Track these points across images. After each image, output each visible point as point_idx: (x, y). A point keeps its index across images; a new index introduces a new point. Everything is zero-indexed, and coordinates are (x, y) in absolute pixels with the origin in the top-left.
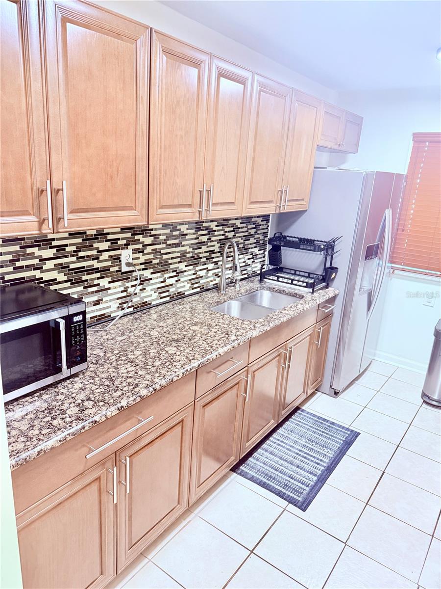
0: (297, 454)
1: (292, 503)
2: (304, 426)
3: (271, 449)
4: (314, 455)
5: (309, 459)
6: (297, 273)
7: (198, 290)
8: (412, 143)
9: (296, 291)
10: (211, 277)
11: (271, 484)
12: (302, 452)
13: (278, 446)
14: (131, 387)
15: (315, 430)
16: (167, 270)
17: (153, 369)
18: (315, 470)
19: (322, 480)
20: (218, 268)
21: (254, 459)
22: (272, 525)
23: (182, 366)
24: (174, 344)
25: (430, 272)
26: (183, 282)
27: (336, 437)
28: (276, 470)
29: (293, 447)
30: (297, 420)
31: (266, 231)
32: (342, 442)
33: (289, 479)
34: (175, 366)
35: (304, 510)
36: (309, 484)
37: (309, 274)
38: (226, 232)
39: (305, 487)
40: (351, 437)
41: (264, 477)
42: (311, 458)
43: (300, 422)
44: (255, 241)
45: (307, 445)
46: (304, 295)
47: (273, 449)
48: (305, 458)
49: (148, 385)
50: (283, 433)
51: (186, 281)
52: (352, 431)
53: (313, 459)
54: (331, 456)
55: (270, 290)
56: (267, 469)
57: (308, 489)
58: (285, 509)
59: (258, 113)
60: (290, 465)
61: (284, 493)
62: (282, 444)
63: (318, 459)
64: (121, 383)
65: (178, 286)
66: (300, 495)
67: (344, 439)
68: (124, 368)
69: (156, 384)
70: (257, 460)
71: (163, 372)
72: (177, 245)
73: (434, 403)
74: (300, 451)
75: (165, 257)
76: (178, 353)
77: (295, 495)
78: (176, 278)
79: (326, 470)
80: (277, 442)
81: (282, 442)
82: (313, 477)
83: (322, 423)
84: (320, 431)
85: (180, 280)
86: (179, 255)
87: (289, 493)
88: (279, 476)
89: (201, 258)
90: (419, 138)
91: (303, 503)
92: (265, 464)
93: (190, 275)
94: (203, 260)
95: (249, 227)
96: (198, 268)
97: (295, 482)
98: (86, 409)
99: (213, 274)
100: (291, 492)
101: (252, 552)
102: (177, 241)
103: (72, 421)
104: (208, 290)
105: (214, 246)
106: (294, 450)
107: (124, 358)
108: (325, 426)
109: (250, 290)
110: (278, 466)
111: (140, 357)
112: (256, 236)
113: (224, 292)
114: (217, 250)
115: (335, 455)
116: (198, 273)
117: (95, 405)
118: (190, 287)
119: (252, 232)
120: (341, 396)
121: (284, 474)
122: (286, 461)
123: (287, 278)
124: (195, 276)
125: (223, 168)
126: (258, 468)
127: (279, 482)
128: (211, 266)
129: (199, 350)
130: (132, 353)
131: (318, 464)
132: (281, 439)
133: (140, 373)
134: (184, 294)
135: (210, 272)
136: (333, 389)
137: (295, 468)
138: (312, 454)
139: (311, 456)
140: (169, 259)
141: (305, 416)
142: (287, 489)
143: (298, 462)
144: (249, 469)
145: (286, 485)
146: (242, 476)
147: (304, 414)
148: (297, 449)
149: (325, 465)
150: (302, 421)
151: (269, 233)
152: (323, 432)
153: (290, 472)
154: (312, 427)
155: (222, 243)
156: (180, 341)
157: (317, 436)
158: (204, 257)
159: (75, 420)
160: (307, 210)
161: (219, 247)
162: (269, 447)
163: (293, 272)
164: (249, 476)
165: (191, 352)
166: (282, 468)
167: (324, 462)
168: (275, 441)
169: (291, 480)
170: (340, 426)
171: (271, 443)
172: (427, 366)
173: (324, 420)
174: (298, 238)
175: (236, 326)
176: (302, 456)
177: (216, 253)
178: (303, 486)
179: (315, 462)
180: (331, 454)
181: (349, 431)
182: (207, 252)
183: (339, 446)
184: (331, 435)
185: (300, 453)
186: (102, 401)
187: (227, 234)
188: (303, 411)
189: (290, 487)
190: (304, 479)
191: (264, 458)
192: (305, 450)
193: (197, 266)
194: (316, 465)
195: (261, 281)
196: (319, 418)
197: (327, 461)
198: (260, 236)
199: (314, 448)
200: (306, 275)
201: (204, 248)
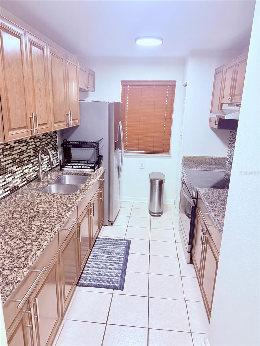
0: (106, 262)
1: (115, 289)
2: (103, 246)
3: (91, 265)
4: (114, 259)
5: (113, 263)
6: (80, 162)
7: (26, 182)
8: (121, 86)
9: (85, 172)
10: (31, 172)
11: (100, 283)
12: (108, 260)
13: (94, 262)
14: (28, 253)
15: (109, 246)
16: (6, 173)
17: (34, 238)
18: (119, 267)
19: (124, 271)
20: (34, 166)
21: (85, 274)
22: (110, 305)
23: (52, 231)
24: (36, 219)
25: (140, 151)
26: (16, 179)
27: (121, 246)
28: (99, 275)
29: (102, 259)
30: (98, 245)
31: (55, 139)
32: (125, 248)
33: (108, 277)
34: (47, 231)
35: (122, 290)
36: (119, 275)
37: (87, 161)
38: (36, 142)
39: (118, 278)
40: (128, 244)
41: (95, 282)
42: (114, 262)
43: (100, 245)
44: (51, 146)
45: (109, 255)
46: (91, 173)
47: (92, 265)
48: (111, 263)
49: (38, 248)
50: (94, 254)
51: (18, 178)
52: (127, 240)
53: (115, 262)
54: (123, 257)
55: (69, 175)
56: (94, 276)
57: (119, 278)
58: (113, 294)
59: (51, 68)
60: (105, 270)
61: (109, 286)
62: (96, 260)
63: (117, 261)
64: (19, 252)
65: (14, 182)
66: (117, 283)
67: (125, 246)
68: (13, 243)
69: (43, 246)
70: (87, 274)
71: (42, 237)
72: (10, 155)
73: (156, 215)
74: (107, 260)
75: (3, 164)
76: (43, 224)
77: (114, 284)
78: (12, 177)
79: (124, 265)
80: (93, 260)
81: (95, 259)
82: (119, 271)
83: (111, 241)
84: (112, 246)
85: (14, 178)
86: (11, 161)
87: (111, 284)
88: (102, 278)
89: (24, 161)
90: (124, 84)
91: (121, 286)
92: (91, 275)
93: (20, 173)
94: (26, 162)
95: (47, 138)
96: (24, 168)
97: (112, 278)
98: (7, 276)
99: (32, 170)
100: (112, 284)
101: (106, 324)
102: (9, 152)
103: (4, 287)
104: (31, 181)
105: (30, 152)
106: (104, 261)
107: (7, 237)
108: (113, 243)
109: (58, 177)
110: (99, 273)
111: (19, 233)
112: (52, 143)
113: (43, 181)
114: (32, 154)
115: (125, 255)
116: (24, 171)
117: (12, 271)
118: (21, 182)
119: (49, 140)
120: (114, 224)
121: (104, 276)
122: (102, 268)
123: (78, 166)
124: (22, 174)
125: (39, 102)
126: (89, 278)
127: (103, 281)
128: (30, 166)
129: (54, 218)
130: (11, 232)
131: (119, 263)
132: (94, 258)
133: (27, 242)
134: (18, 186)
135: (30, 169)
136: (110, 222)
137: (108, 270)
138: (113, 259)
139: (114, 260)
140: (6, 165)
141: (101, 241)
142: (110, 283)
143: (108, 266)
144: (84, 281)
145: (108, 281)
146: (82, 286)
147: (100, 240)
148: (105, 260)
149: (122, 262)
150: (101, 244)
151: (57, 140)
152: (114, 246)
153: (106, 273)
154: (107, 245)
155: (35, 150)
156: (38, 216)
157: (112, 249)
158: (26, 160)
159: (5, 285)
160: (79, 125)
161: (33, 153)
162: (90, 265)
163: (78, 162)
164: (86, 285)
165: (50, 221)
166: (102, 273)
167: (121, 261)
168: (92, 260)
169: (109, 277)
170: (120, 240)
171: (90, 262)
172: (149, 198)
173: (112, 239)
174: (77, 142)
175: (66, 198)
176: (109, 263)
177: (32, 156)
178: (117, 278)
179: (117, 263)
180: (122, 256)
181: (125, 241)
182: (27, 156)
183: (124, 250)
184: (118, 246)
185: (107, 261)
186: (15, 267)
187: (36, 144)
188: (99, 238)
189: (110, 281)
190: (115, 274)
191: (90, 272)
192: (109, 259)
193: (23, 167)
194: (118, 264)
195: (61, 170)
196: (108, 239)
197: (122, 260)
198: (53, 143)
199: (113, 256)
200: (86, 162)
201: (25, 155)
